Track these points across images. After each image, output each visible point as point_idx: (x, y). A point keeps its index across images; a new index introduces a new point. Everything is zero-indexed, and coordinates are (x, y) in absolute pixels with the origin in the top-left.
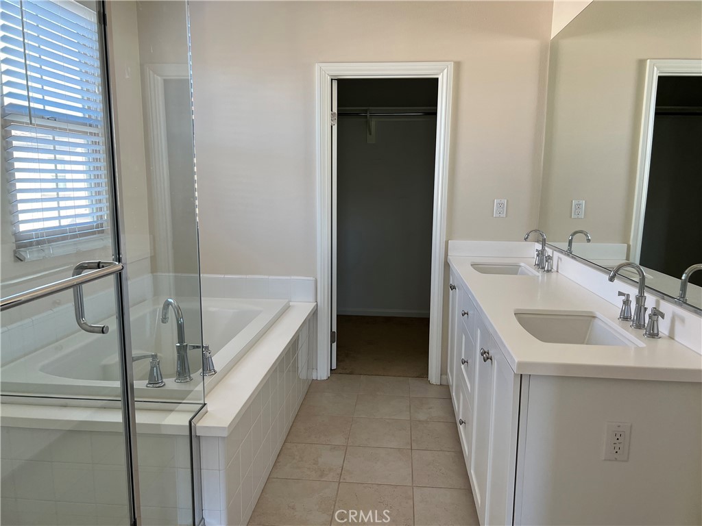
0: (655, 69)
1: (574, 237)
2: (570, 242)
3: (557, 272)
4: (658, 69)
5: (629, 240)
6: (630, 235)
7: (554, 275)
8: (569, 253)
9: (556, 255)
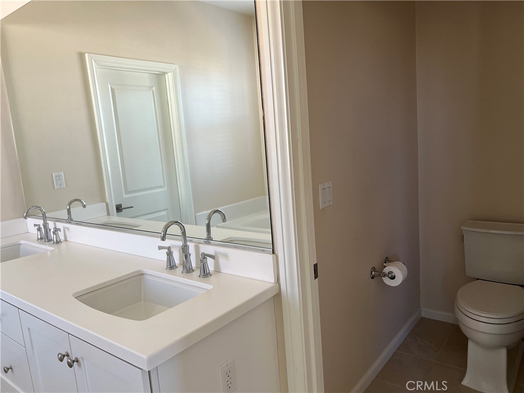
0: (93, 62)
1: (71, 206)
2: (69, 211)
3: (66, 240)
4: (95, 62)
5: (106, 200)
6: (105, 196)
7: (63, 245)
8: (70, 220)
9: (60, 225)
